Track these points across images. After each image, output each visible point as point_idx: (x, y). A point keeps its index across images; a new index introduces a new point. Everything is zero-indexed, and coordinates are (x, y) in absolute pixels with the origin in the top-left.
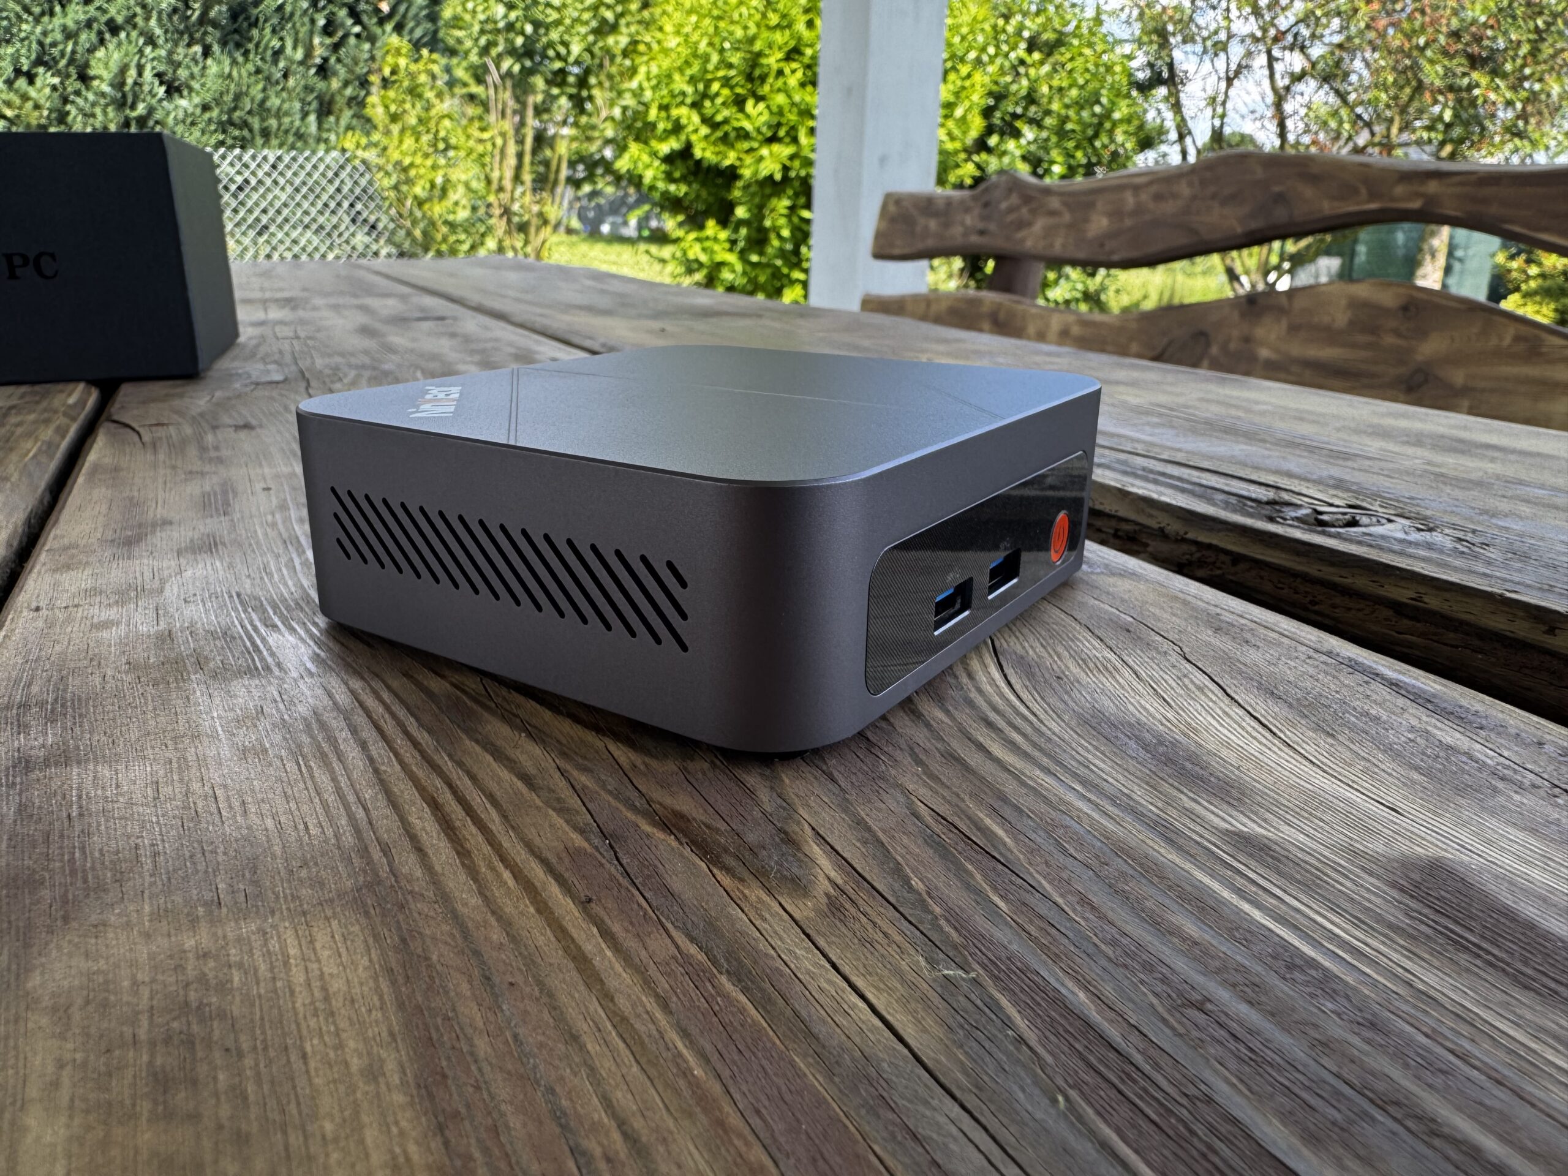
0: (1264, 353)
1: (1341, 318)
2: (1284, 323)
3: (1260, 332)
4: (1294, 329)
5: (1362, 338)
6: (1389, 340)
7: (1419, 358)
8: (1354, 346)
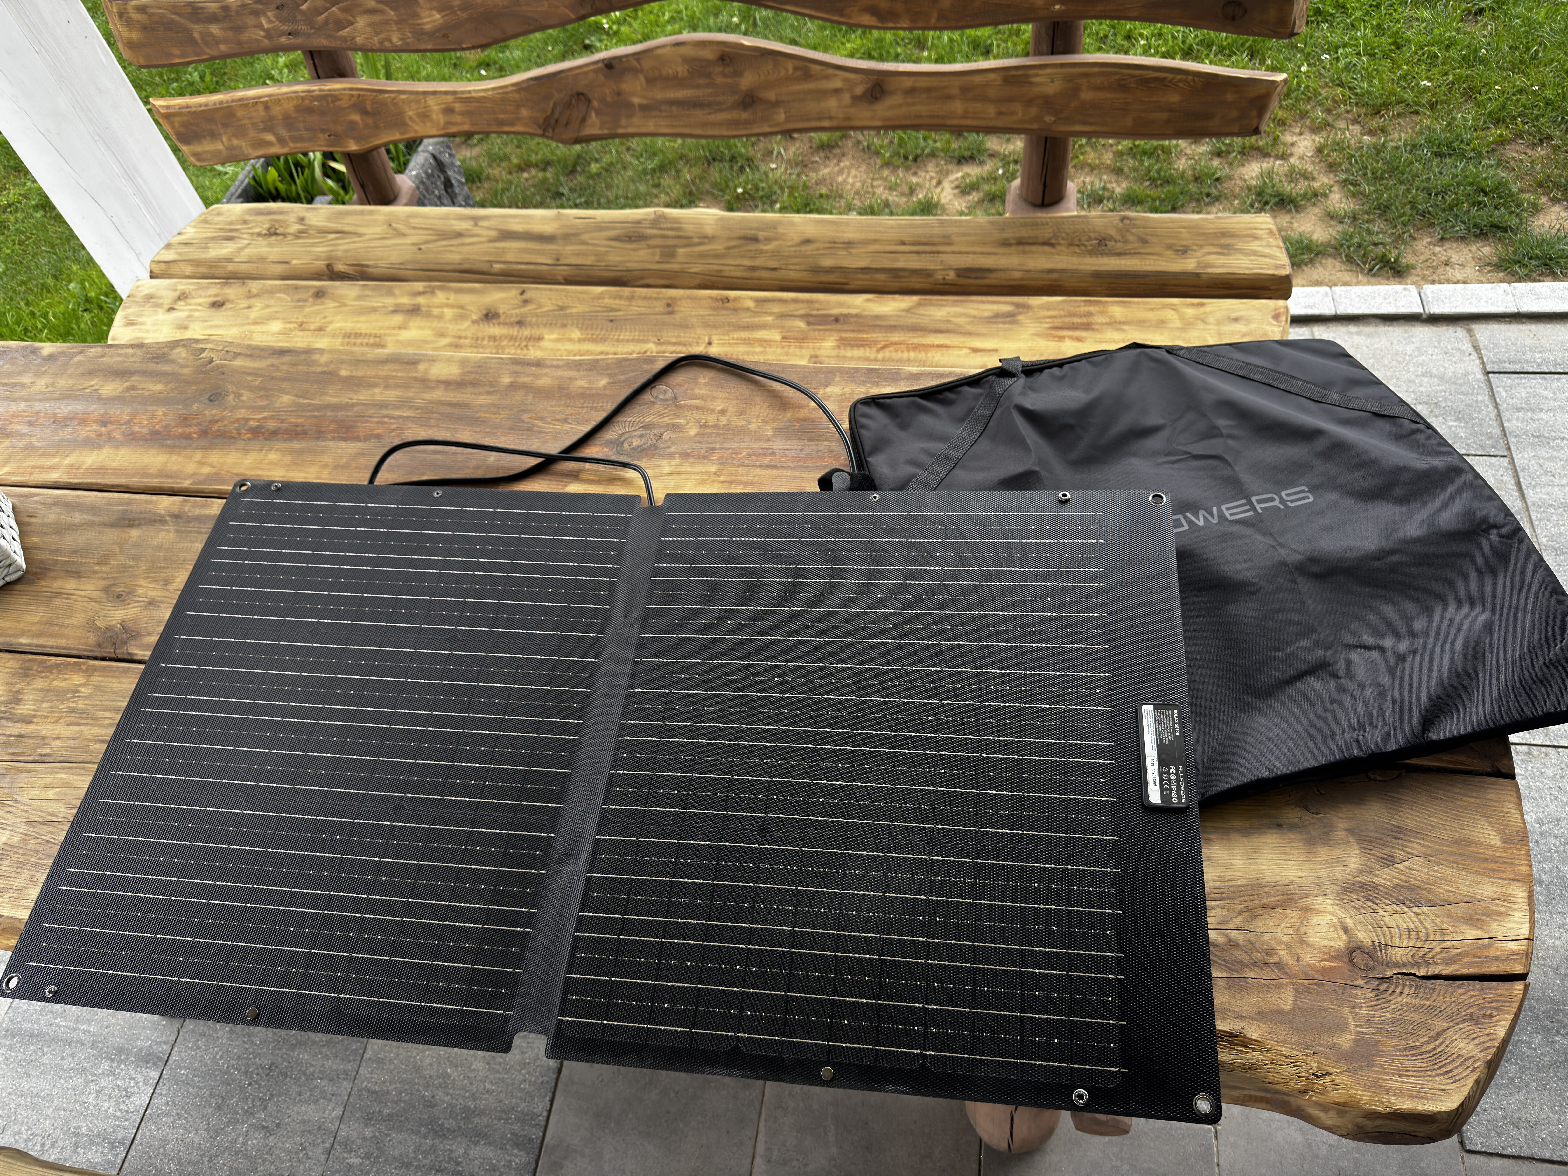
0: (636, 100)
1: (682, 70)
2: (642, 78)
3: (626, 87)
4: (651, 81)
5: (702, 81)
6: (720, 80)
7: (743, 88)
8: (698, 87)
